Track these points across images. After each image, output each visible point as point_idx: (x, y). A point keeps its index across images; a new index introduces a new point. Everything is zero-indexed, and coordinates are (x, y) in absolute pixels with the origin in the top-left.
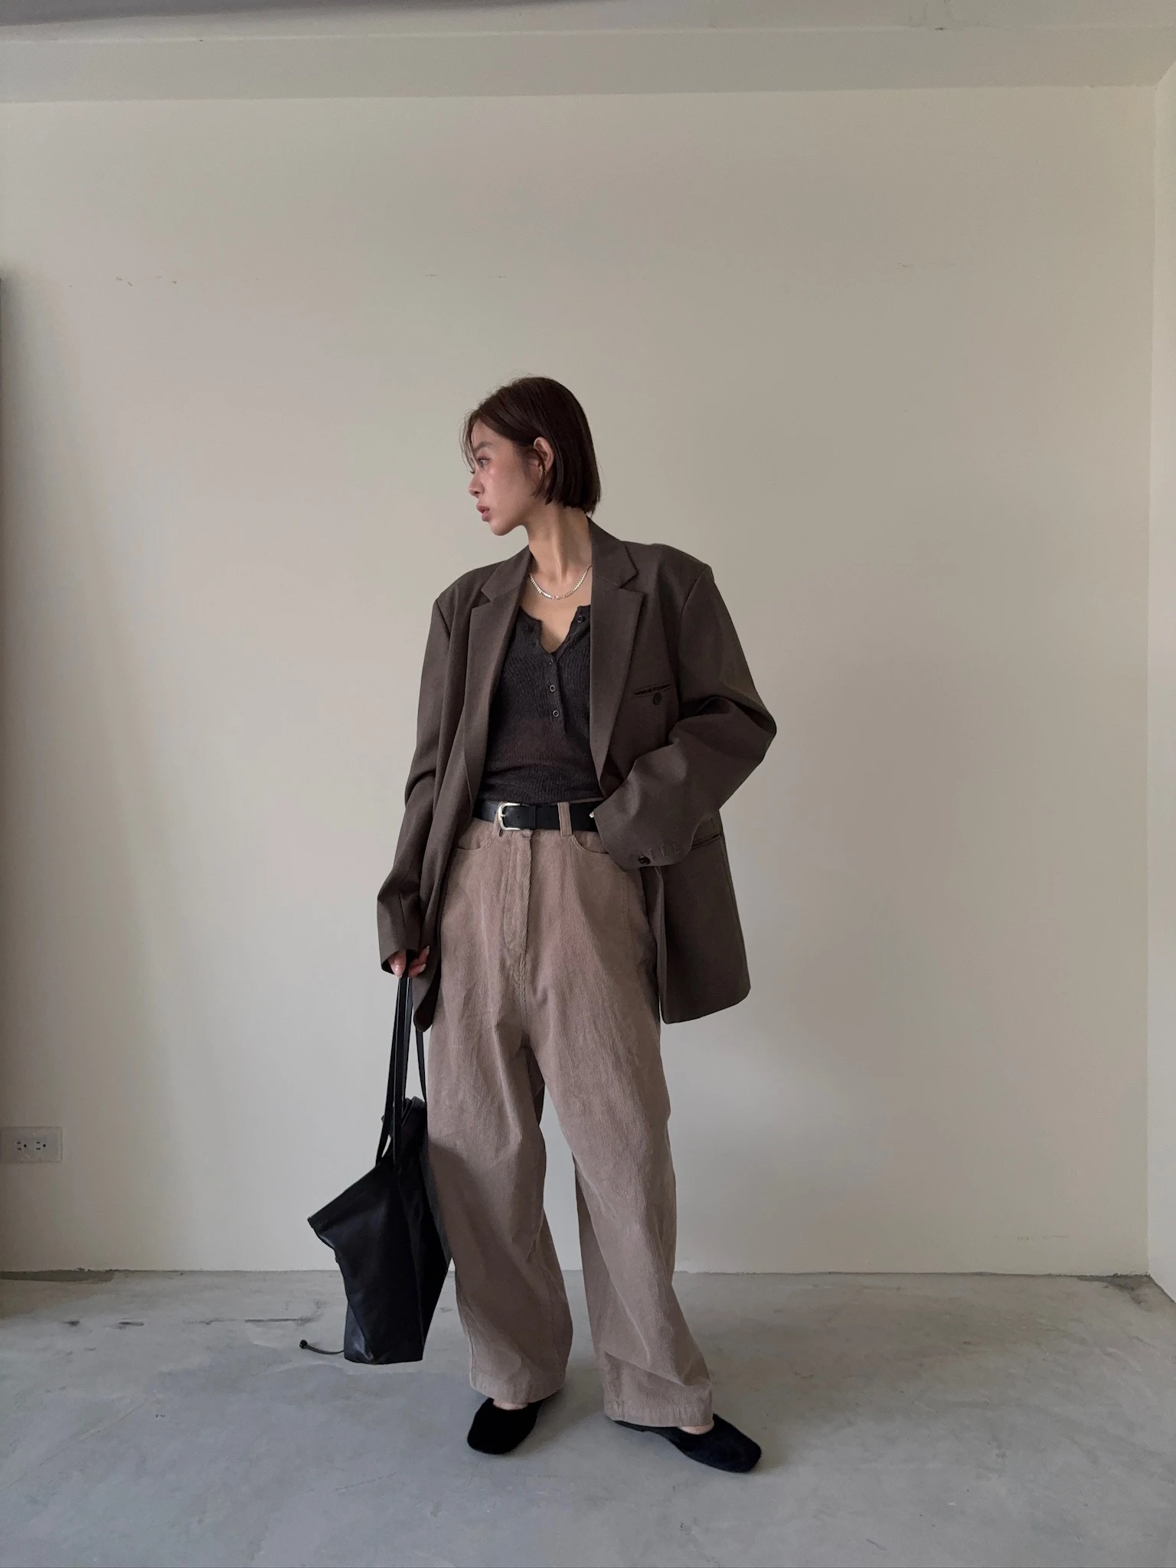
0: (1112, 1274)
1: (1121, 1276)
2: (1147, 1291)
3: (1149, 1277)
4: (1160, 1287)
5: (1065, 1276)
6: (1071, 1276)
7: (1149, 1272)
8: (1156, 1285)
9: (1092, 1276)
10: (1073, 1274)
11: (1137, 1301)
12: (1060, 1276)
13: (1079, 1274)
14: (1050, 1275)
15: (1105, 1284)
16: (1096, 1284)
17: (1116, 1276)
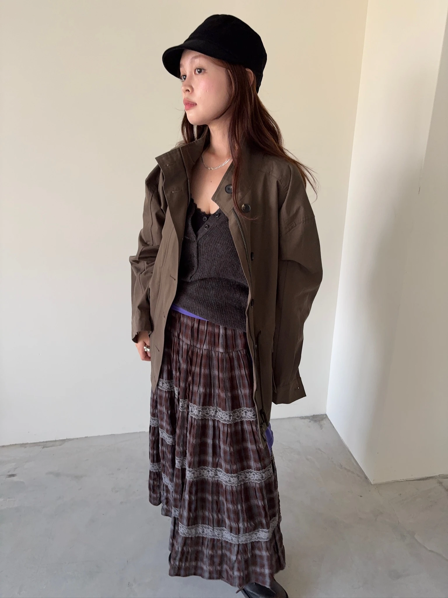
0: (312, 415)
1: (316, 415)
2: (324, 422)
3: (326, 415)
4: (330, 420)
5: (295, 417)
6: (297, 417)
7: (327, 413)
8: (329, 419)
9: (305, 416)
10: (298, 416)
11: (321, 427)
12: (293, 417)
13: (300, 416)
14: (289, 418)
15: (309, 420)
16: (307, 421)
17: (314, 415)
